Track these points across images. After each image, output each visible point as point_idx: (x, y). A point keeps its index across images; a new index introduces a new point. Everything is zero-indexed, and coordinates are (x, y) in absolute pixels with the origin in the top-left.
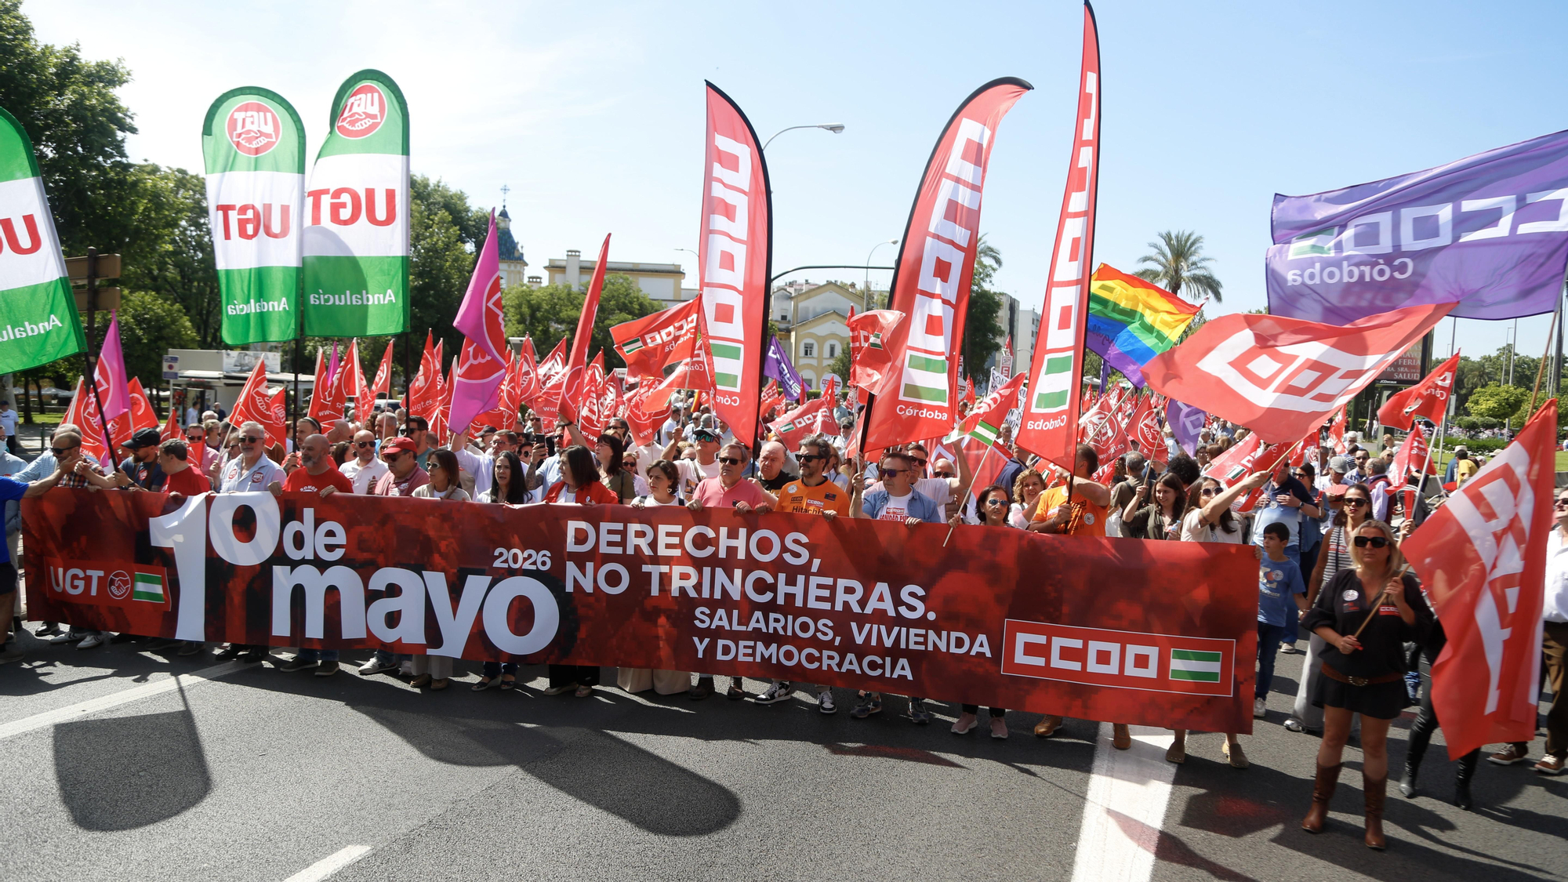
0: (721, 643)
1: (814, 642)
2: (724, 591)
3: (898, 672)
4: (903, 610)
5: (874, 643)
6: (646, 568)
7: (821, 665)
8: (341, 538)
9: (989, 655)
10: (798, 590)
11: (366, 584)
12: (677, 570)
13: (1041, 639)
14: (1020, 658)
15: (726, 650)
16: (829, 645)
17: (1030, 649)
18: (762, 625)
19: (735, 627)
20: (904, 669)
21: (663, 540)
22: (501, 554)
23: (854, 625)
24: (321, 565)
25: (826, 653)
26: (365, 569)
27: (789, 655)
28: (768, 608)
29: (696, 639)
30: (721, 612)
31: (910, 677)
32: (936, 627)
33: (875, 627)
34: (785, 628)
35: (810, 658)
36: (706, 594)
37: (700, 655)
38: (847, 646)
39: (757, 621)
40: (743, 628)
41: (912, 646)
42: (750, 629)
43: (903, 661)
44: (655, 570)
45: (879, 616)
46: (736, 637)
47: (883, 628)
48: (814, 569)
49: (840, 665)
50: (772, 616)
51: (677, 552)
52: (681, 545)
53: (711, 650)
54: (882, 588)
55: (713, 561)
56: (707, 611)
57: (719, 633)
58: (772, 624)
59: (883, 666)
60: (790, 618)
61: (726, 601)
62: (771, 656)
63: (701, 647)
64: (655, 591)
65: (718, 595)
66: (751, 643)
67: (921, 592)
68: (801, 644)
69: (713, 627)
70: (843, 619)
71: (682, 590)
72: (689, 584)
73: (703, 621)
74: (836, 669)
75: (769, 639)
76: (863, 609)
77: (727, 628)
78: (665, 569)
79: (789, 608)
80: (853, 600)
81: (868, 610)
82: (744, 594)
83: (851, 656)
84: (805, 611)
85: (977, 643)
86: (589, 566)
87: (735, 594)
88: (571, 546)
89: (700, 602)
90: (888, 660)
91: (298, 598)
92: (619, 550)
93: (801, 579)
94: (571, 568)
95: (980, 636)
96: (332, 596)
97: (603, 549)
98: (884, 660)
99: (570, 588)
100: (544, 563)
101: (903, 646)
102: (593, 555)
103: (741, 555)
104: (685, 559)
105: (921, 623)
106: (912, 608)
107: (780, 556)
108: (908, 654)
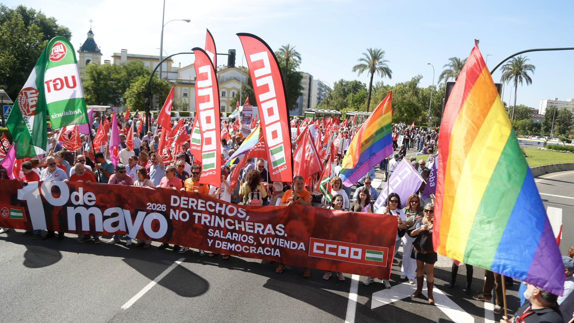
0: (217, 242)
1: (247, 244)
2: (219, 224)
4: (277, 232)
5: (268, 243)
6: (194, 214)
7: (250, 252)
8: (94, 197)
9: (304, 249)
10: (242, 226)
11: (103, 214)
12: (204, 215)
13: (322, 245)
14: (315, 251)
15: (219, 244)
16: (252, 245)
17: (319, 248)
18: (230, 237)
19: (222, 237)
20: (277, 253)
21: (200, 205)
22: (149, 205)
23: (260, 238)
24: (87, 207)
25: (251, 247)
26: (103, 209)
27: (238, 248)
28: (233, 231)
29: (208, 240)
30: (217, 231)
31: (279, 256)
32: (287, 239)
33: (268, 238)
34: (238, 238)
35: (246, 249)
36: (212, 225)
37: (210, 245)
38: (259, 245)
39: (229, 235)
40: (224, 237)
41: (281, 245)
42: (226, 238)
43: (278, 250)
44: (197, 215)
45: (269, 235)
47: (271, 238)
48: (247, 219)
49: (256, 251)
50: (234, 234)
51: (204, 209)
52: (205, 207)
53: (213, 244)
54: (269, 226)
55: (215, 214)
56: (213, 231)
57: (216, 238)
58: (234, 237)
59: (271, 252)
60: (240, 235)
61: (219, 228)
62: (232, 248)
63: (210, 243)
64: (196, 222)
65: (216, 225)
66: (226, 243)
67: (283, 227)
68: (242, 244)
69: (215, 236)
70: (257, 236)
71: (205, 223)
72: (207, 221)
73: (211, 234)
74: (255, 252)
75: (232, 242)
76: (263, 233)
77: (219, 237)
78: (200, 214)
79: (240, 232)
80: (260, 230)
81: (265, 233)
82: (225, 225)
83: (260, 248)
84: (245, 233)
85: (300, 245)
86: (177, 211)
87: (222, 226)
88: (172, 204)
89: (210, 227)
90: (273, 249)
91: (78, 217)
92: (186, 207)
93: (243, 222)
94: (172, 211)
95: (302, 244)
96: (92, 217)
97: (182, 206)
98: (271, 250)
99: (171, 218)
100: (164, 209)
101: (278, 245)
102: (178, 207)
103: (223, 213)
104: (207, 212)
105: (283, 237)
106: (280, 232)
107: (236, 214)
108: (279, 247)
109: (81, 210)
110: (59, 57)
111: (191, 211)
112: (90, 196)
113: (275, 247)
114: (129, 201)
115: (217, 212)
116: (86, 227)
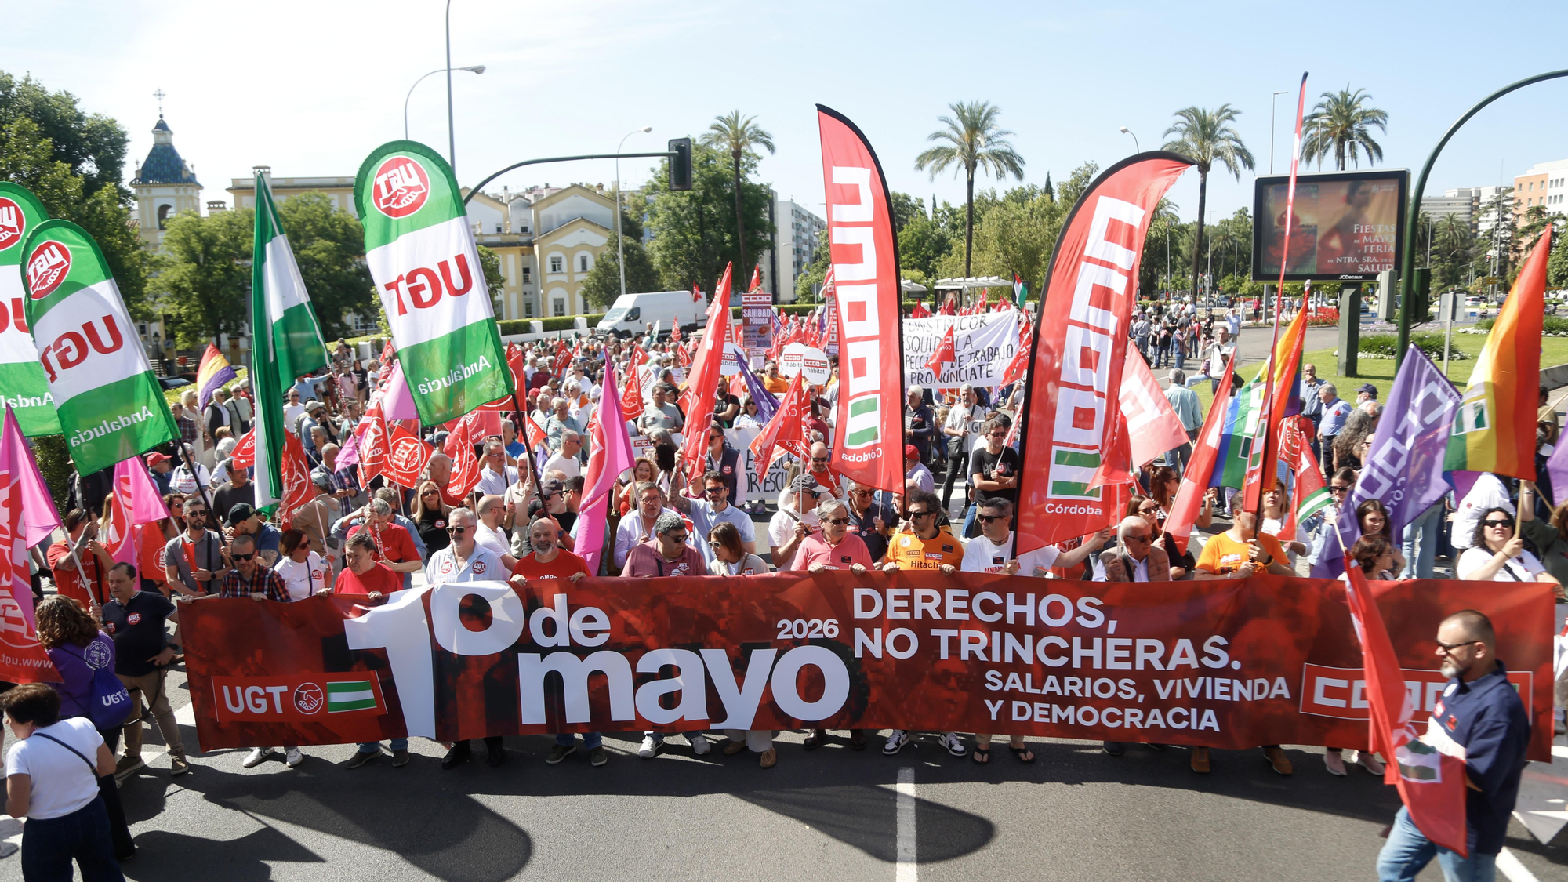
0: (1016, 704)
1: (1116, 701)
2: (1016, 655)
3: (1204, 724)
4: (1206, 661)
5: (1179, 695)
6: (934, 632)
7: (1123, 724)
8: (603, 621)
9: (1287, 696)
10: (1095, 653)
11: (633, 668)
12: (966, 634)
13: (1341, 683)
14: (1319, 699)
15: (1022, 711)
16: (1132, 703)
17: (1330, 692)
18: (1057, 689)
19: (1029, 690)
20: (1210, 720)
21: (950, 604)
22: (785, 626)
23: (1157, 683)
24: (582, 652)
25: (1128, 711)
26: (633, 651)
27: (1088, 716)
28: (1063, 672)
29: (988, 702)
30: (1014, 675)
31: (1217, 729)
32: (1242, 676)
33: (1179, 682)
34: (1082, 690)
35: (1112, 717)
36: (996, 658)
37: (994, 717)
38: (1153, 701)
39: (1051, 684)
40: (1037, 691)
41: (1218, 697)
42: (1044, 692)
43: (1209, 713)
44: (944, 634)
45: (1183, 671)
46: (1031, 699)
47: (1187, 681)
48: (1111, 629)
49: (1143, 722)
50: (1067, 680)
51: (965, 617)
52: (969, 610)
53: (1005, 711)
54: (1184, 644)
55: (1002, 626)
56: (999, 675)
57: (1014, 694)
58: (1068, 688)
59: (1188, 718)
60: (1088, 680)
61: (1018, 665)
62: (1068, 718)
63: (994, 710)
64: (944, 654)
65: (1009, 659)
66: (1047, 705)
67: (1223, 641)
68: (1100, 704)
69: (1006, 689)
70: (1144, 678)
71: (972, 654)
72: (978, 650)
73: (994, 684)
74: (1139, 726)
75: (1073, 700)
76: (1165, 666)
77: (1021, 690)
78: (954, 633)
79: (1087, 670)
80: (1155, 659)
81: (1171, 666)
82: (1036, 657)
83: (1156, 712)
84: (1104, 672)
85: (1276, 685)
86: (878, 632)
87: (1027, 658)
88: (858, 613)
89: (992, 666)
90: (1194, 711)
91: (554, 684)
92: (906, 615)
93: (1097, 642)
94: (859, 635)
95: (1281, 681)
96: (598, 684)
97: (891, 615)
98: (1189, 712)
99: (858, 654)
100: (831, 631)
101: (1209, 696)
102: (881, 621)
103: (1030, 621)
104: (973, 623)
105: (1226, 672)
106: (1215, 658)
107: (1073, 620)
108: (1214, 704)
109: (563, 663)
110: (407, 203)
111: (923, 626)
112: (589, 619)
113: (1201, 703)
114: (722, 623)
115: (1011, 620)
116: (577, 709)
